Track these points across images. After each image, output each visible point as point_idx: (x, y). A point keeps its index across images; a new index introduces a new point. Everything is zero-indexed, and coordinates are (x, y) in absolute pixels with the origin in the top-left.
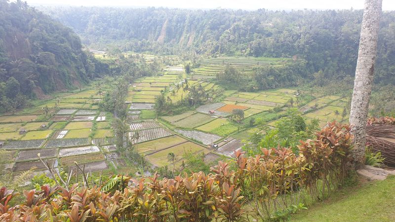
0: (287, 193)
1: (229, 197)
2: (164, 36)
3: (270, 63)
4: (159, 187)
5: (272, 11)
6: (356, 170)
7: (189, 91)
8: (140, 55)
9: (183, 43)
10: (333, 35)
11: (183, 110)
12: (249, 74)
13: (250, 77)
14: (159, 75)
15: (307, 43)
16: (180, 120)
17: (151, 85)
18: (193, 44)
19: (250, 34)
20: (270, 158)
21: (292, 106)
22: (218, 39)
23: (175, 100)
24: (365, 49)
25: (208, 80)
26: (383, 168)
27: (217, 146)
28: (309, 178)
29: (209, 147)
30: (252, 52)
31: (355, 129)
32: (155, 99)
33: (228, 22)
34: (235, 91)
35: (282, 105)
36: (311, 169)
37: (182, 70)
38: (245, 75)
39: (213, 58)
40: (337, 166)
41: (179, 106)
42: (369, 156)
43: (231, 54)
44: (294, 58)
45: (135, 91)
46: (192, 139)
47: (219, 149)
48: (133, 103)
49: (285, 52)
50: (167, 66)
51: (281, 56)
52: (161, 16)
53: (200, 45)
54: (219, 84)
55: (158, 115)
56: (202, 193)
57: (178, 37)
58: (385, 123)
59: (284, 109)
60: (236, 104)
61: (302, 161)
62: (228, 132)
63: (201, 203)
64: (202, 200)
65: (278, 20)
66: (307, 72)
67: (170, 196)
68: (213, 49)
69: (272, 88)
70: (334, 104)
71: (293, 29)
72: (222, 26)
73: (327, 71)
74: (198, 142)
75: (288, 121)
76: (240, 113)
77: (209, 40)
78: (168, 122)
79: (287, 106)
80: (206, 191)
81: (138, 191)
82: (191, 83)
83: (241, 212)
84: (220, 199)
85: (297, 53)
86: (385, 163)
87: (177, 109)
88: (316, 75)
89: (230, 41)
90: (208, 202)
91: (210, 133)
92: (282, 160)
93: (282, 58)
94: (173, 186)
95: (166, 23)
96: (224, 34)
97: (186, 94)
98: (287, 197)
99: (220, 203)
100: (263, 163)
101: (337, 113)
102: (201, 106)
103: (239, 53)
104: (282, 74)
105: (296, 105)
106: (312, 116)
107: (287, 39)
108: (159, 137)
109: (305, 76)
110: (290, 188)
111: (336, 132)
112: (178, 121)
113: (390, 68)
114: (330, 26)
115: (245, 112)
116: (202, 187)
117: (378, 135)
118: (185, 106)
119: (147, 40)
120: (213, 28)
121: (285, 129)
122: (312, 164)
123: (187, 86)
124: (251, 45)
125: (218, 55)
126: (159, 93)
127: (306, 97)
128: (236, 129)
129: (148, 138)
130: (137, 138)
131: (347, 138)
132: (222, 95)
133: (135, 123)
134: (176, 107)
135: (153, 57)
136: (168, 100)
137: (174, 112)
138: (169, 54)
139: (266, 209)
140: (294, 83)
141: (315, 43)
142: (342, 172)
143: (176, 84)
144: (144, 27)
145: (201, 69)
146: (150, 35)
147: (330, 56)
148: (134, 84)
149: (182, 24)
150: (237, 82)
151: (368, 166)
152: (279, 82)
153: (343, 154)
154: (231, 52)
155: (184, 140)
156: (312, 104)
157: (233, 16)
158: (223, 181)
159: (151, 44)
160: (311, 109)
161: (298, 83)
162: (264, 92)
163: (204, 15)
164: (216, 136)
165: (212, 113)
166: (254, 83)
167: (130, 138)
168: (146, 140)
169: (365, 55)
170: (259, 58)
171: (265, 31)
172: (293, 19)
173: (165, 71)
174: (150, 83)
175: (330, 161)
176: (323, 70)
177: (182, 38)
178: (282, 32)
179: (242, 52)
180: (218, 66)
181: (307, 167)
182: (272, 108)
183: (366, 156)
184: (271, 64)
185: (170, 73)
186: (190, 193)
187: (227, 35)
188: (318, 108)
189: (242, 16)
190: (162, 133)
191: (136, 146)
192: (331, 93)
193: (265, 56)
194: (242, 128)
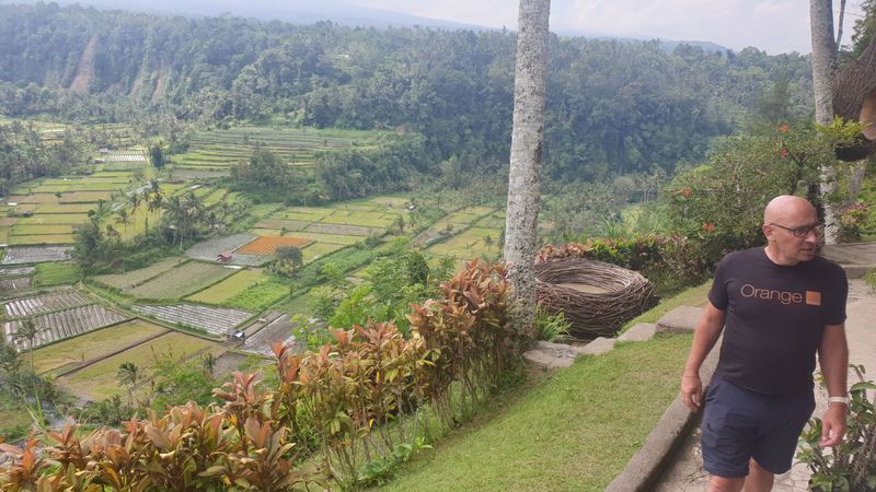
0: (390, 420)
1: (260, 451)
2: (87, 77)
3: (351, 141)
4: (81, 455)
5: (347, 27)
6: (522, 352)
7: (164, 211)
8: (24, 123)
9: (141, 93)
10: (473, 83)
11: (152, 255)
12: (307, 167)
13: (311, 174)
14: (81, 173)
15: (423, 99)
16: (146, 281)
17: (61, 200)
18: (168, 97)
19: (302, 76)
20: (352, 348)
21: (403, 233)
22: (228, 87)
23: (128, 233)
24: (524, 112)
25: (211, 182)
26: (570, 343)
27: (243, 336)
28: (434, 381)
29: (225, 339)
30: (310, 116)
31: (515, 271)
32: (74, 232)
33: (249, 48)
34: (279, 206)
35: (383, 231)
36: (436, 363)
37: (143, 159)
38: (298, 168)
39: (222, 130)
40: (487, 350)
41: (139, 248)
42: (544, 322)
43: (263, 120)
44: (401, 132)
45: (16, 216)
46: (180, 325)
47: (249, 341)
48: (12, 247)
49: (381, 118)
50: (101, 151)
51: (373, 127)
52: (76, 27)
53: (186, 100)
54: (239, 190)
55: (86, 273)
56: (196, 451)
57: (127, 79)
58: (569, 255)
59: (386, 239)
60: (282, 235)
61: (418, 346)
62: (267, 299)
63: (194, 475)
64: (195, 467)
65: (362, 48)
66: (428, 159)
67: (111, 471)
68: (217, 107)
69: (360, 197)
70: (482, 223)
71: (394, 69)
72: (235, 56)
73: (466, 158)
74: (195, 330)
75: (391, 265)
76: (294, 255)
77: (208, 88)
78: (112, 290)
79: (392, 234)
80: (205, 447)
81: (20, 474)
82: (167, 191)
83: (291, 480)
84: (240, 457)
85: (405, 121)
86: (573, 333)
87: (136, 256)
88: (446, 166)
89: (259, 91)
90: (212, 470)
91: (224, 307)
92: (376, 350)
93: (375, 131)
94: (118, 447)
95: (91, 44)
96: (243, 75)
97: (156, 218)
98: (392, 427)
99: (241, 466)
100: (336, 363)
101: (489, 241)
102: (199, 244)
103: (280, 118)
104: (378, 165)
105: (410, 230)
106: (442, 250)
107: (384, 91)
108: (91, 329)
109: (423, 169)
110: (396, 407)
111: (479, 281)
112: (139, 285)
113: (577, 148)
114: (467, 63)
115: (304, 252)
116: (195, 436)
117: (558, 279)
118: (155, 245)
119: (41, 85)
120: (215, 59)
121: (384, 282)
122: (438, 351)
123: (159, 198)
124: (306, 102)
125: (230, 123)
126: (83, 220)
127: (430, 213)
128: (286, 290)
129: (61, 333)
130: (31, 336)
131: (501, 290)
132: (249, 215)
133: (20, 299)
134: (133, 250)
135: (60, 129)
136: (109, 235)
137: (128, 263)
138: (104, 121)
139: (349, 463)
140: (402, 183)
141: (439, 99)
142: (496, 360)
143: (129, 194)
144: (29, 53)
145: (192, 156)
146: (48, 73)
147: (471, 127)
148: (12, 198)
149: (135, 49)
150: (281, 184)
151: (542, 343)
152: (373, 182)
153: (495, 323)
154: (262, 117)
155: (159, 330)
156: (441, 226)
157: (260, 35)
158: (246, 417)
159: (55, 97)
160: (439, 237)
161: (411, 185)
162: (342, 206)
163: (192, 29)
164: (239, 313)
165: (226, 260)
166: (318, 187)
167: (10, 338)
168: (57, 338)
169: (525, 124)
170: (327, 131)
171: (336, 70)
172: (394, 48)
173: (97, 162)
174: (58, 195)
175: (470, 340)
176: (458, 156)
177: (139, 82)
178: (371, 75)
179: (288, 117)
180: (233, 147)
181: (429, 358)
182: (362, 240)
183: (539, 322)
184: (354, 144)
185: (110, 168)
186: (163, 455)
187: (250, 77)
188: (452, 233)
189: (282, 35)
190: (98, 318)
191: (27, 357)
192: (476, 202)
193: (339, 127)
194: (299, 288)
